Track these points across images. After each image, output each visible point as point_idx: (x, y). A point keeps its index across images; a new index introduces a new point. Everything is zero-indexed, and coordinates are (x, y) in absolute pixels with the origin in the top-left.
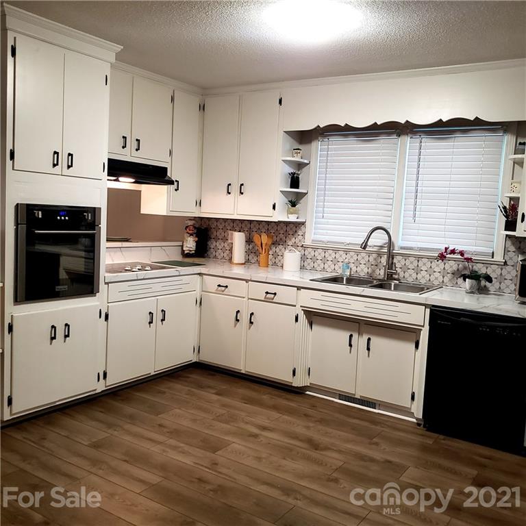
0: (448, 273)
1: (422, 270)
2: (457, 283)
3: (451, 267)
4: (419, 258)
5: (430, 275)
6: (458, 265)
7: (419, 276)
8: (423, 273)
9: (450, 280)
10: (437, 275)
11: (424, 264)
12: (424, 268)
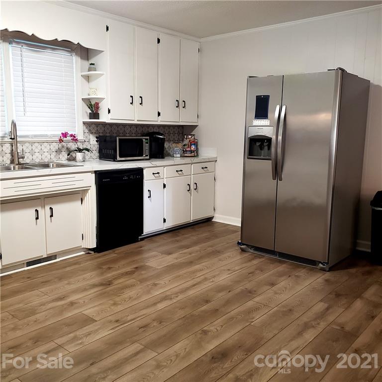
0: (53, 152)
1: (35, 152)
2: (59, 158)
3: (54, 147)
4: (32, 143)
5: (42, 155)
6: (59, 145)
7: (34, 157)
8: (37, 154)
9: (55, 156)
10: (46, 154)
11: (37, 147)
12: (37, 151)
